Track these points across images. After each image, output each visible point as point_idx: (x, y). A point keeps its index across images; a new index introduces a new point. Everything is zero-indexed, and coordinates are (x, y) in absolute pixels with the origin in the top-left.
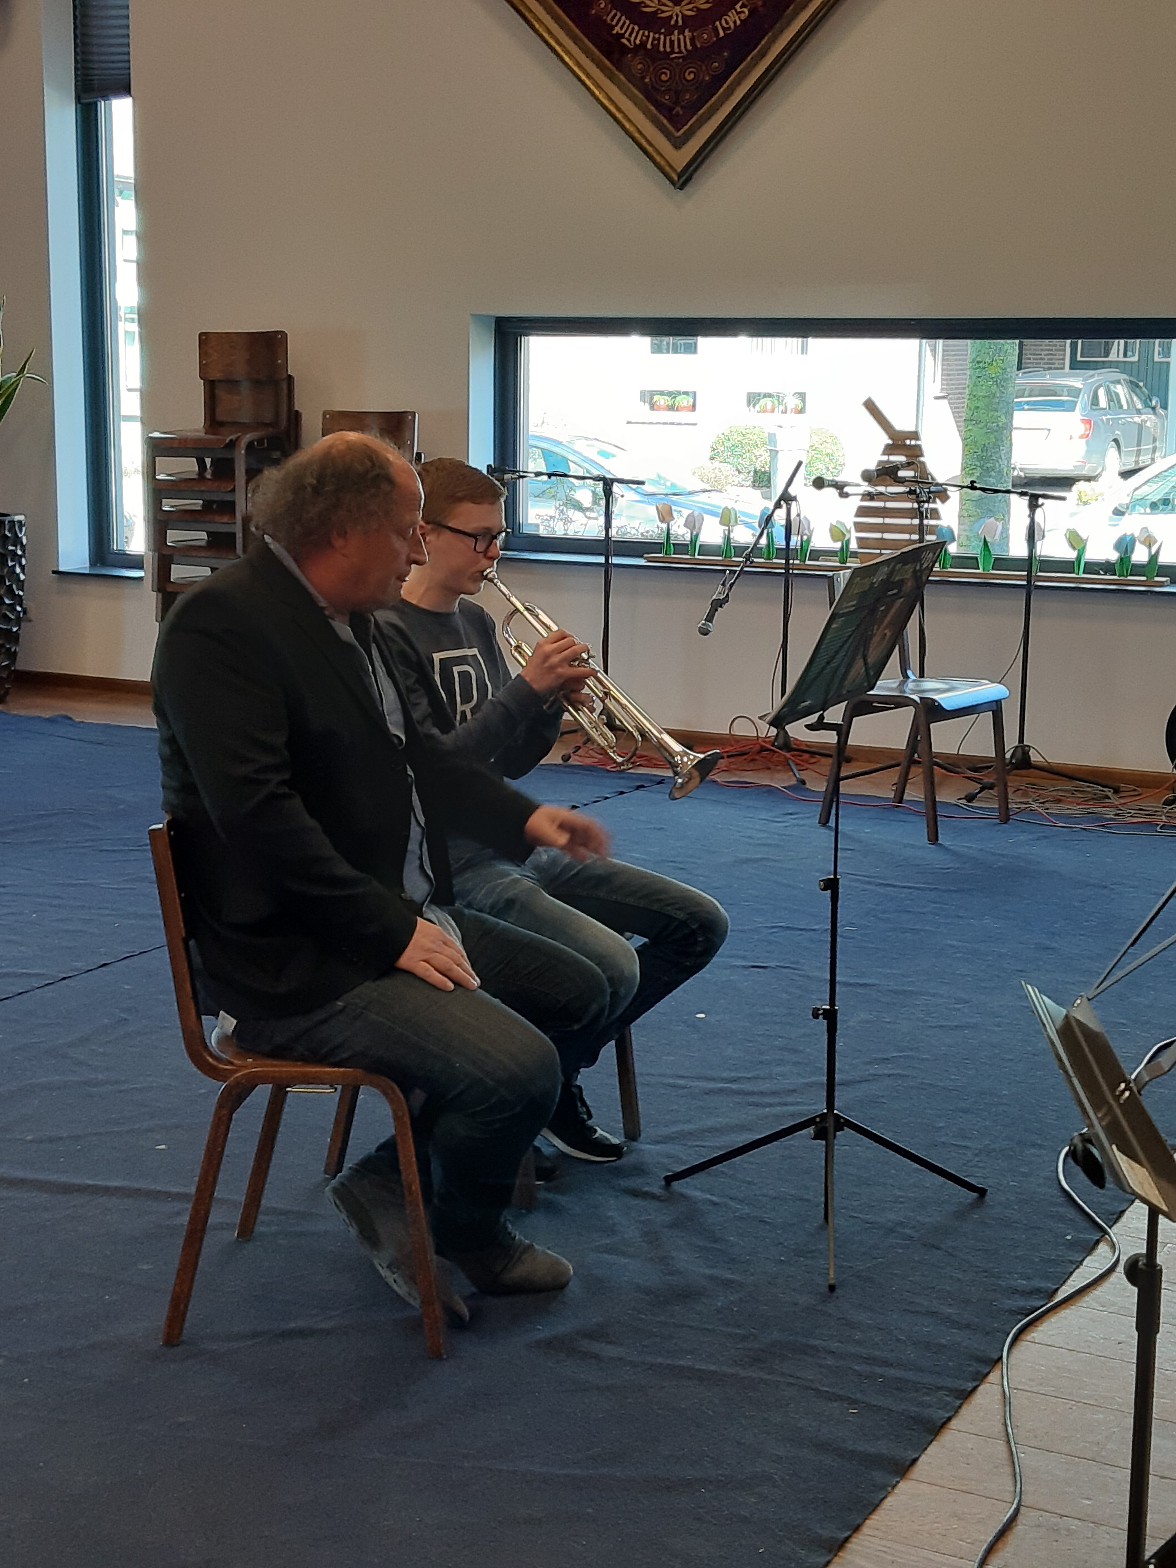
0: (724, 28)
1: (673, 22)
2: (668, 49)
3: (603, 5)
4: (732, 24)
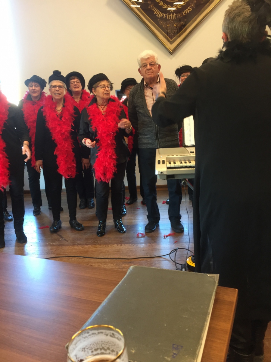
0: (185, 13)
1: (171, 11)
2: (169, 19)
3: (152, 6)
4: (187, 12)
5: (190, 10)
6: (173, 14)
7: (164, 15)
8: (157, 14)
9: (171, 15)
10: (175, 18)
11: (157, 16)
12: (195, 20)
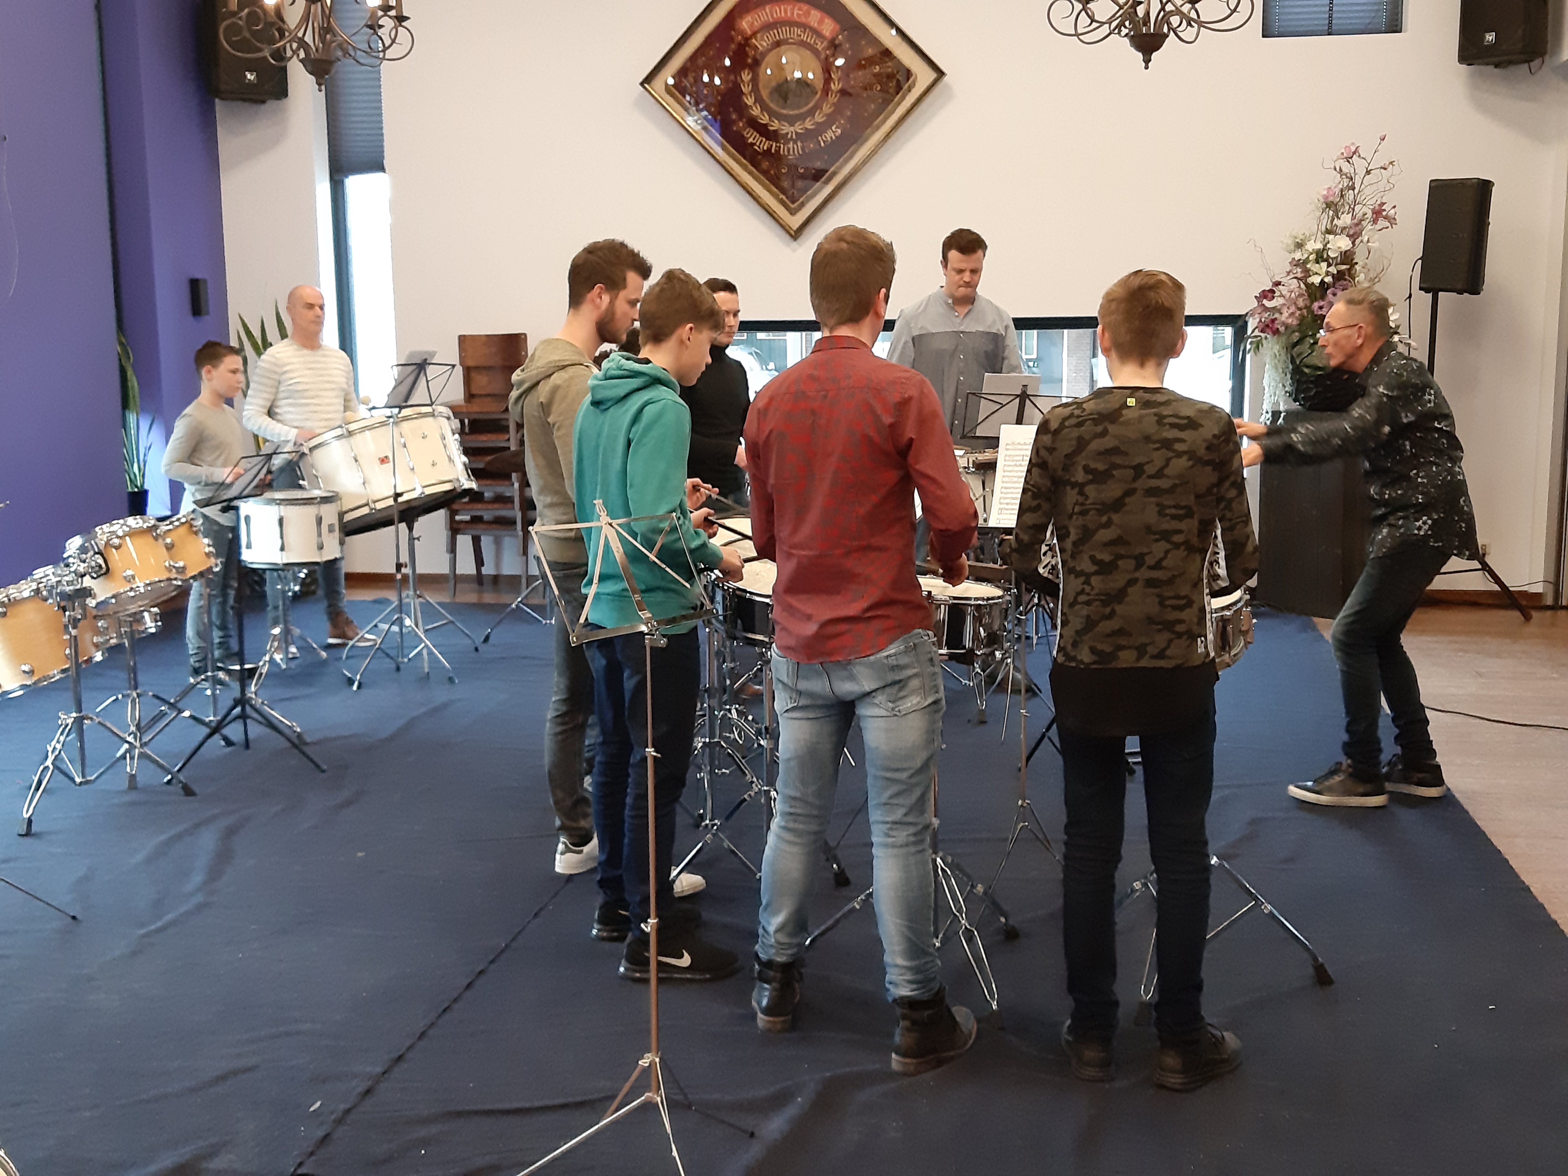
0: (824, 142)
1: (789, 136)
2: (786, 153)
3: (741, 125)
4: (829, 139)
5: (837, 134)
6: (795, 142)
7: (772, 146)
8: (755, 144)
9: (791, 145)
10: (801, 152)
11: (756, 148)
12: (851, 157)
